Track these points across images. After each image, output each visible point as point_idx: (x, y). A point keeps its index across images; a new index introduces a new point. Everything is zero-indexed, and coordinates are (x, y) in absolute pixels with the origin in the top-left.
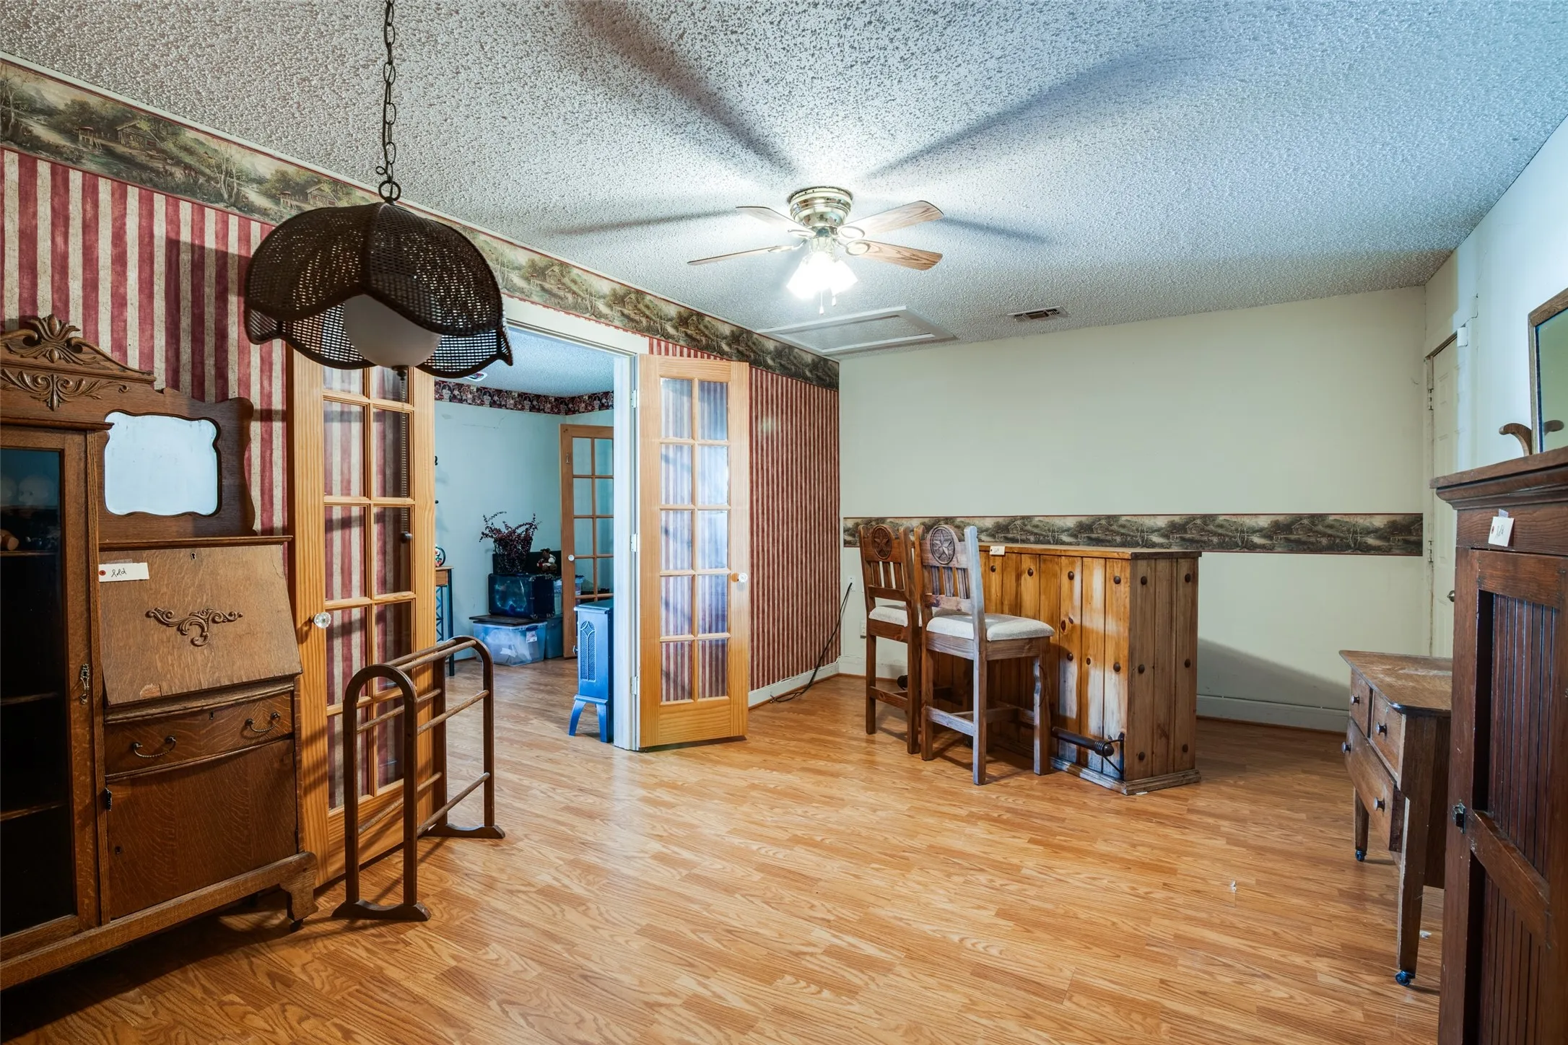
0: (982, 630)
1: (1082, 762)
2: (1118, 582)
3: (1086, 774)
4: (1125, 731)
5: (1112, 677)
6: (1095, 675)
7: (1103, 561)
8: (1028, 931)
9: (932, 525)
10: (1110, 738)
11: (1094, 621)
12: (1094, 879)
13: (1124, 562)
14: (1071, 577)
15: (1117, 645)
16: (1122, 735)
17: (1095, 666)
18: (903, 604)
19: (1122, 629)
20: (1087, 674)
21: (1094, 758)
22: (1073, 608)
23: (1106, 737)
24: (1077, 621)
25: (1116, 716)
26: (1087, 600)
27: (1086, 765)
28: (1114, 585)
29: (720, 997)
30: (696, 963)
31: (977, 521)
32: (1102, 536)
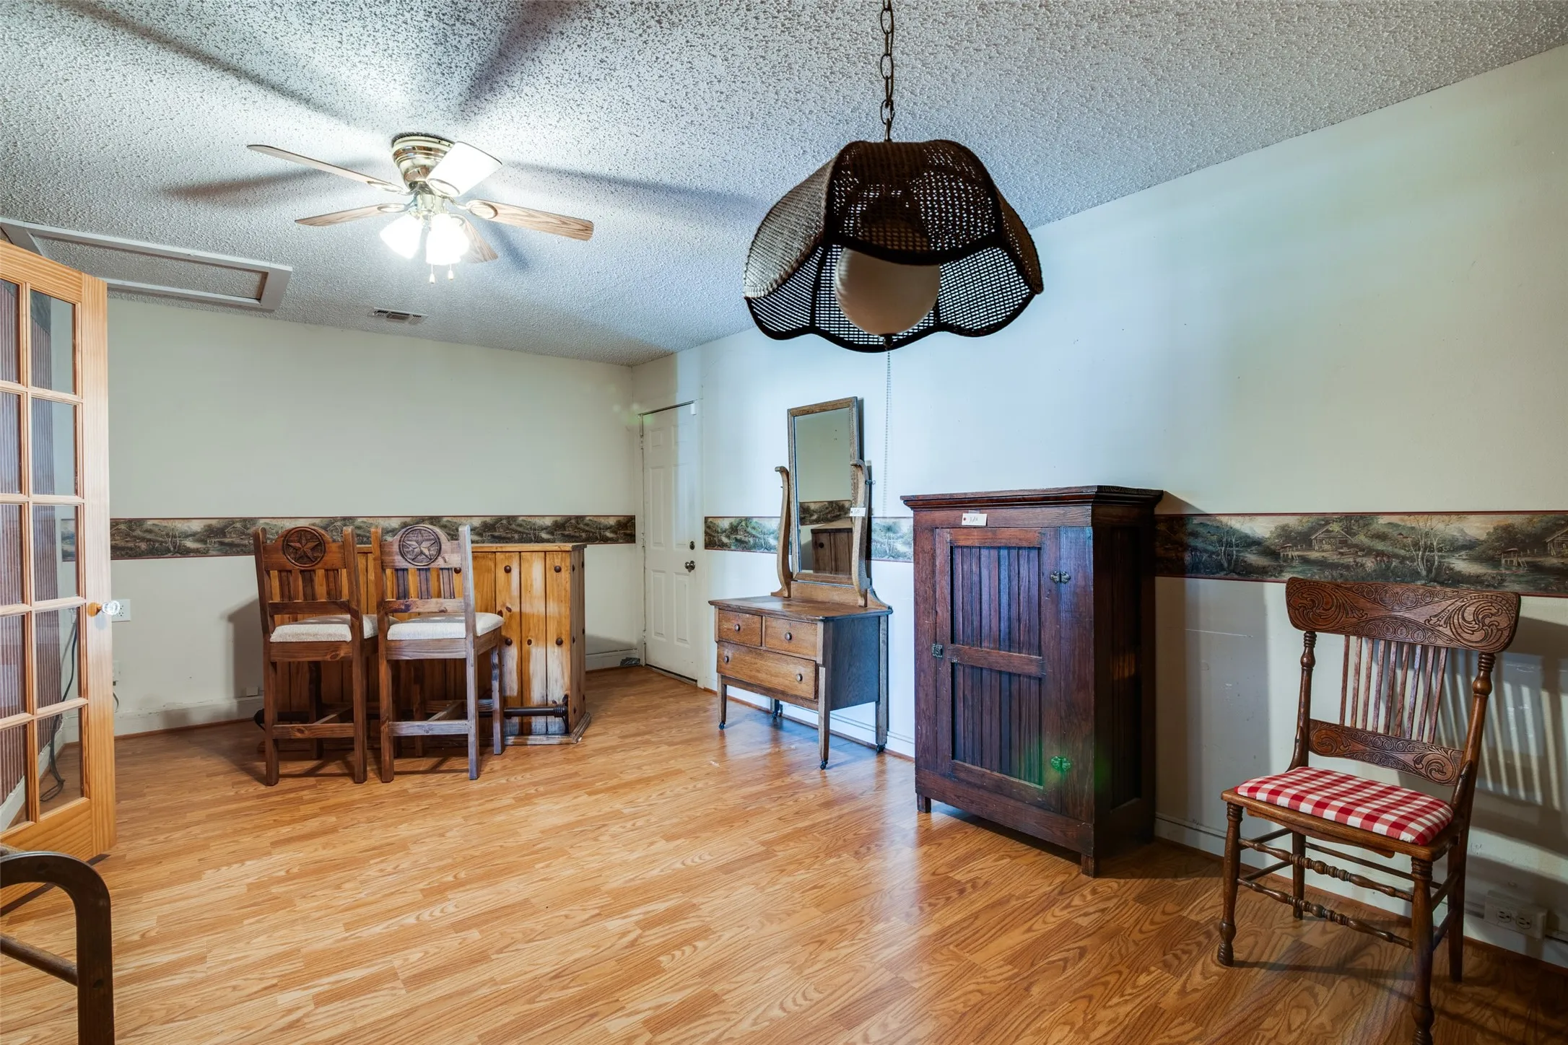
0: (471, 627)
1: (525, 730)
2: (558, 570)
3: (532, 740)
4: (568, 692)
5: (554, 652)
6: (536, 652)
7: (543, 554)
8: (697, 837)
9: (411, 525)
10: (554, 702)
11: (534, 606)
12: (661, 794)
13: (564, 554)
14: (508, 570)
15: (559, 623)
16: (566, 697)
17: (537, 645)
18: (348, 617)
19: (563, 609)
20: (529, 653)
21: (538, 723)
22: (511, 598)
23: (550, 702)
24: (516, 609)
25: (560, 682)
26: (526, 590)
27: (530, 733)
28: (555, 573)
29: (660, 1006)
30: (595, 1010)
31: (469, 520)
32: (504, 534)
